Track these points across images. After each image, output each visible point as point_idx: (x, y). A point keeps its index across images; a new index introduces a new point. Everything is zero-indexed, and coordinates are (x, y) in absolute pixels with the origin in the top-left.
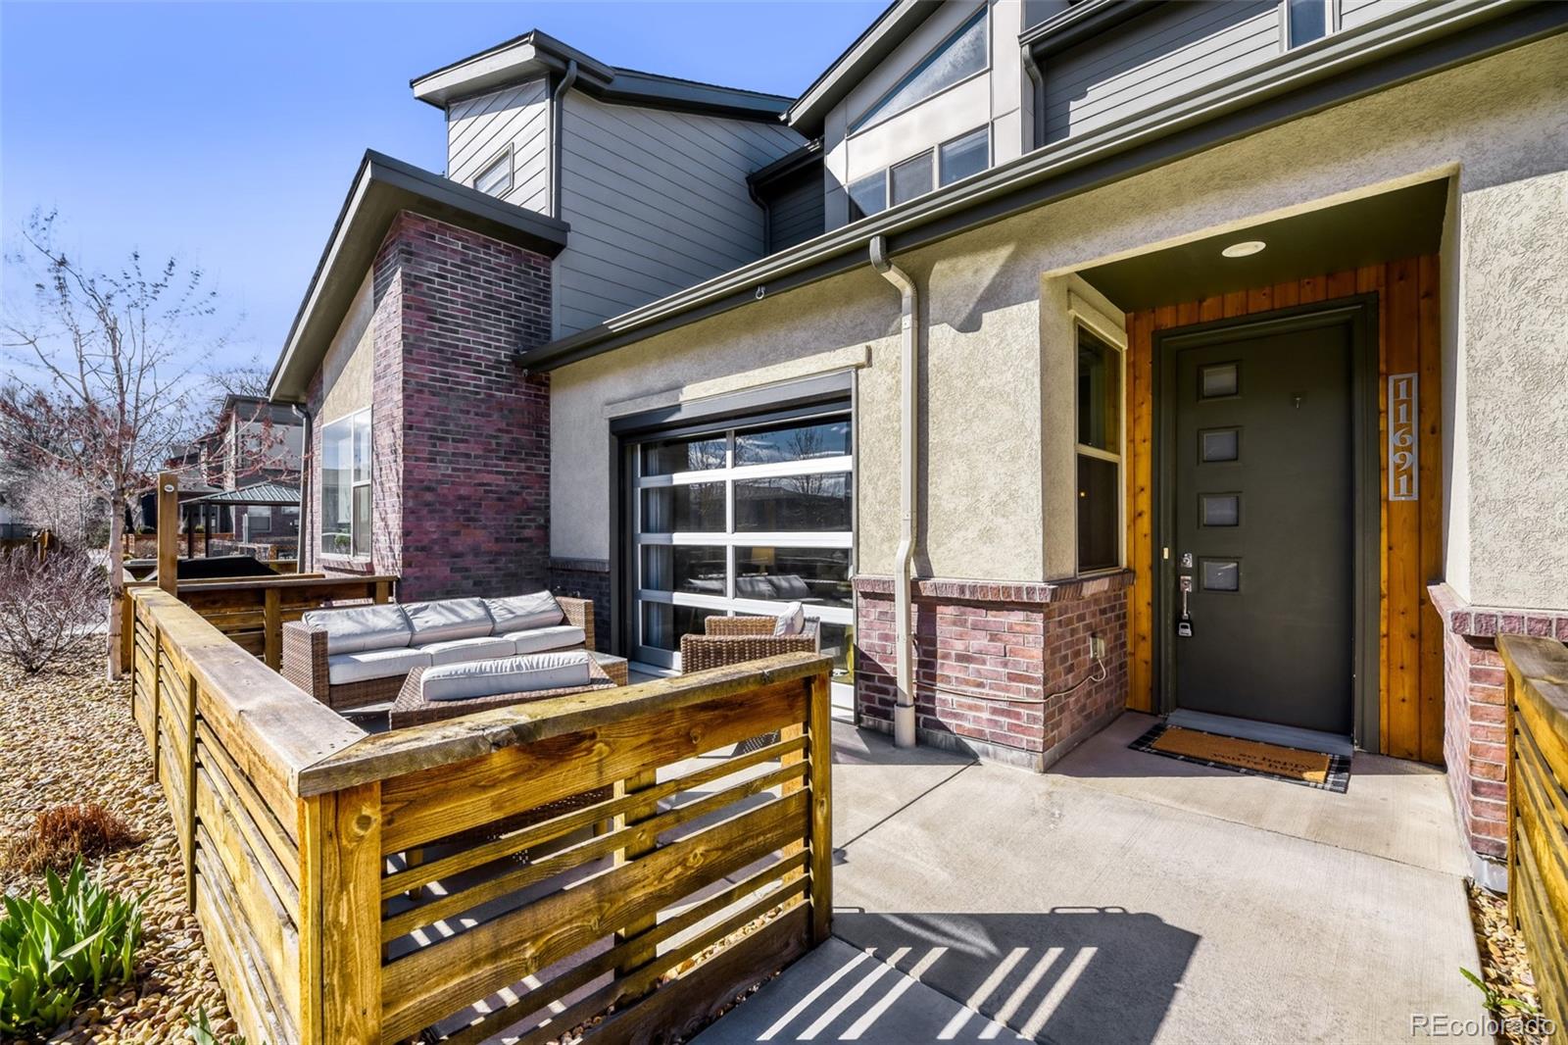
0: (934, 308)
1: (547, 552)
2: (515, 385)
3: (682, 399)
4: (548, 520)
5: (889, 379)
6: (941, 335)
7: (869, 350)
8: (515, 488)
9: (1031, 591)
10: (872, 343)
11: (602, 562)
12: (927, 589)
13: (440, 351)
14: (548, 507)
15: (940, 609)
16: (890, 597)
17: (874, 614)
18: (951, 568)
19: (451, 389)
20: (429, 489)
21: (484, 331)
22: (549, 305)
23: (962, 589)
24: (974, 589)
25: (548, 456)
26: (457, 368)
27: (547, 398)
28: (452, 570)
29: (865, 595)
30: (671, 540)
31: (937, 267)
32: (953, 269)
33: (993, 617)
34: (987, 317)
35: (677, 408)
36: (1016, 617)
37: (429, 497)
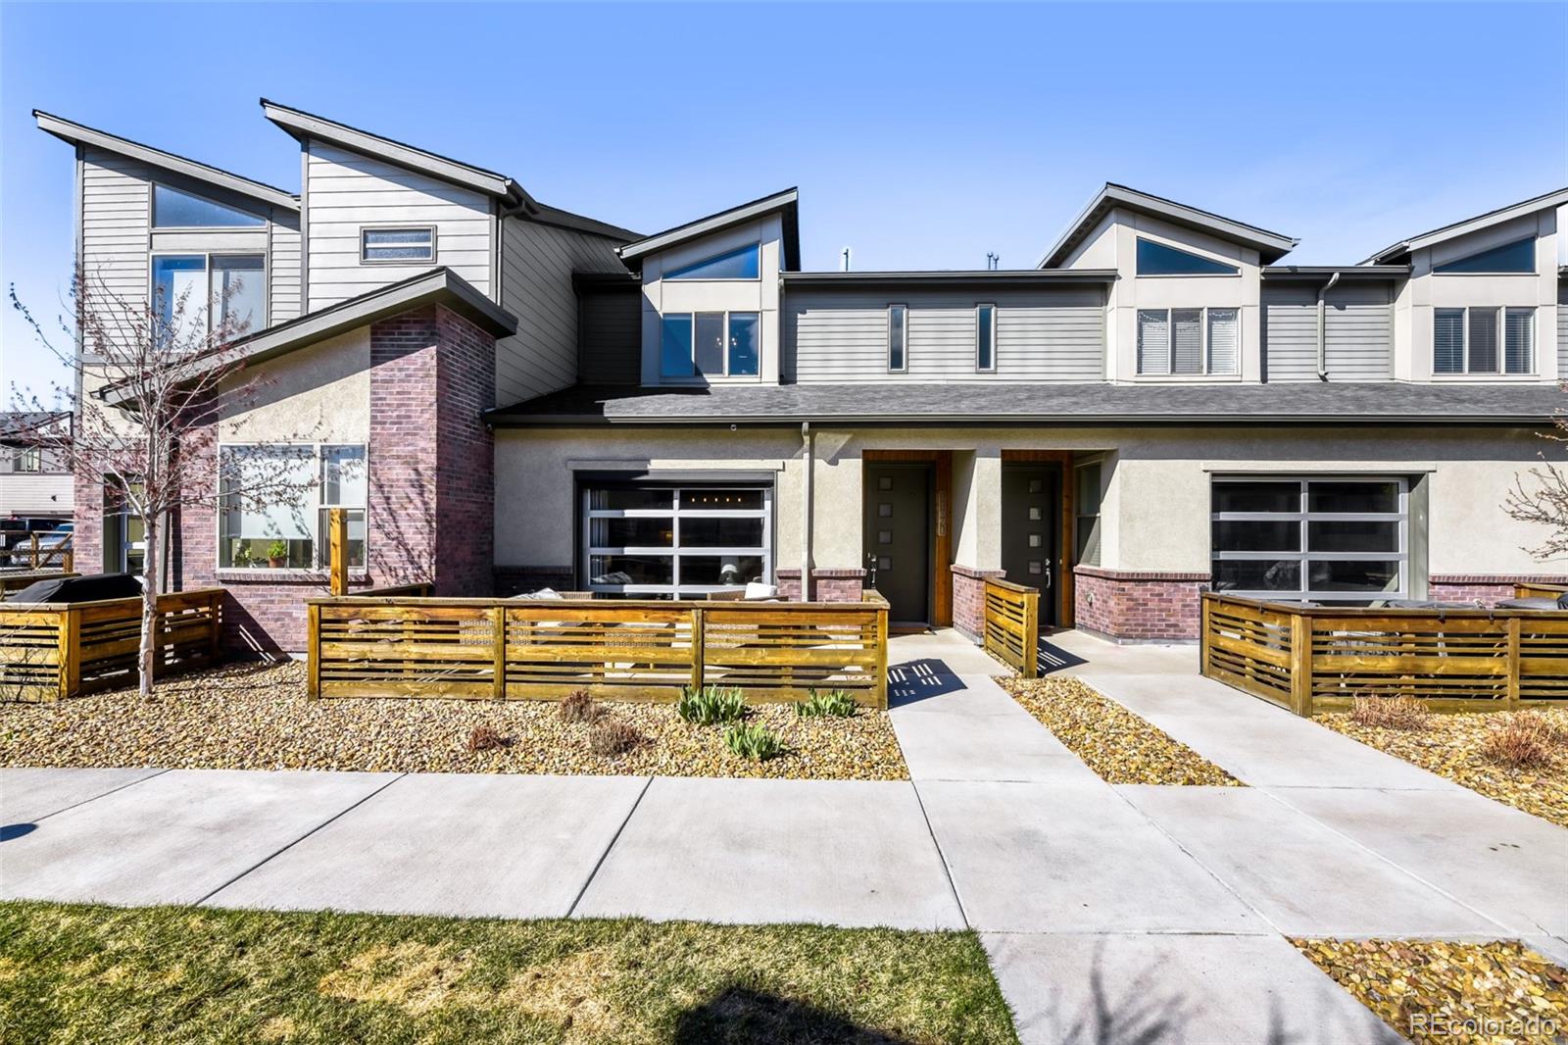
0: (816, 451)
1: (492, 562)
2: (481, 436)
3: (649, 467)
4: (493, 538)
5: (794, 479)
6: (819, 463)
7: (784, 463)
8: (480, 514)
9: (860, 571)
10: (785, 461)
11: (569, 568)
12: (815, 574)
13: (451, 410)
14: (493, 527)
15: (818, 581)
16: (799, 578)
17: (785, 586)
18: (823, 564)
19: (455, 439)
20: (446, 516)
21: (470, 394)
22: (494, 374)
23: (832, 572)
24: (837, 572)
25: (493, 489)
26: (458, 423)
27: (493, 444)
28: (455, 577)
29: (780, 578)
30: (623, 552)
31: (818, 434)
32: (826, 437)
33: (841, 583)
34: (840, 460)
35: (646, 473)
36: (853, 582)
37: (446, 522)
